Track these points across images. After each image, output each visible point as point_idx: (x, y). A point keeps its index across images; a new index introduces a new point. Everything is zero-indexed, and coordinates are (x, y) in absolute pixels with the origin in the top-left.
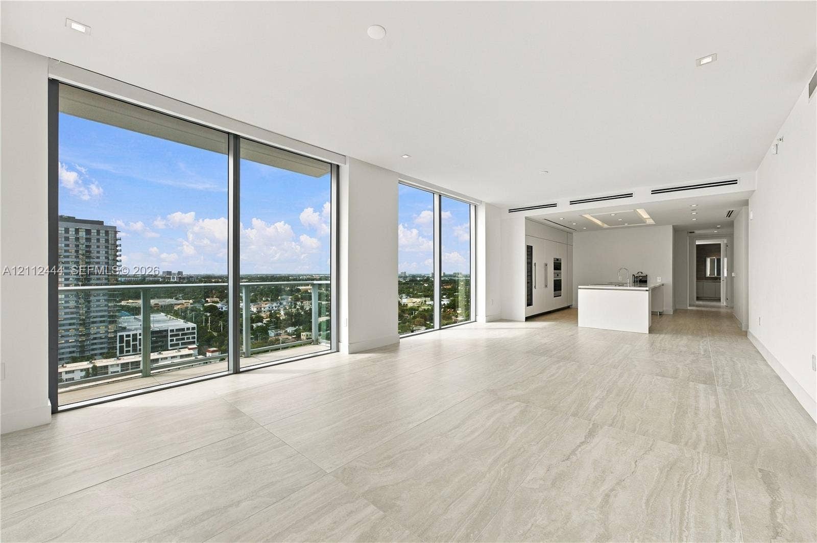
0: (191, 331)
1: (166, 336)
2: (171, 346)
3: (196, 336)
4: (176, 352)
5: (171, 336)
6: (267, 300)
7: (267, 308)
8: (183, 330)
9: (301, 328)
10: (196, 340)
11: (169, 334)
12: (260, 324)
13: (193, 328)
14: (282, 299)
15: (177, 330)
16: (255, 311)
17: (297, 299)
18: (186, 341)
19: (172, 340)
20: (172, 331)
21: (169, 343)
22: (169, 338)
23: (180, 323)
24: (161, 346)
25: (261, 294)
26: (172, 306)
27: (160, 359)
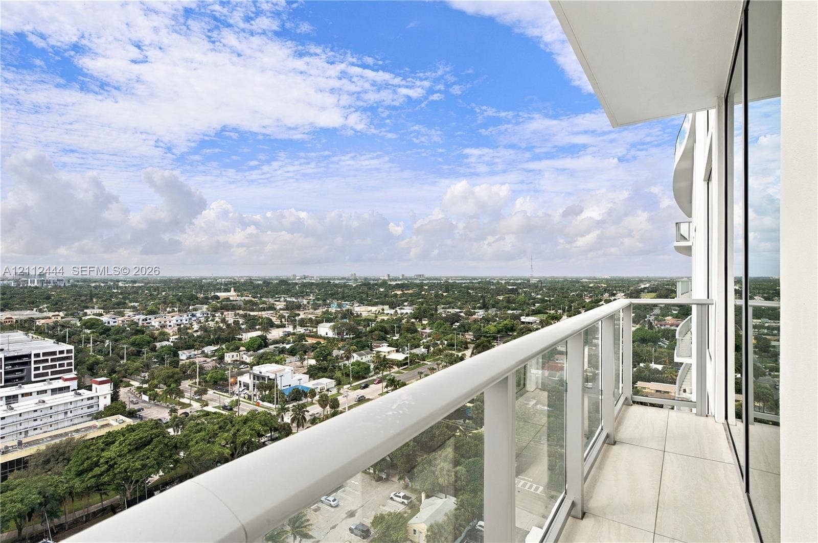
0: (65, 355)
1: (28, 363)
2: (36, 376)
3: (73, 361)
4: (45, 385)
5: (36, 362)
6: (173, 311)
7: (175, 322)
8: (54, 353)
9: (224, 347)
10: (73, 367)
11: (33, 359)
12: (165, 343)
13: (69, 351)
14: (196, 310)
15: (45, 354)
16: (157, 326)
17: (216, 310)
18: (58, 369)
19: (37, 369)
20: (37, 355)
21: (33, 373)
22: (33, 366)
23: (49, 345)
24: (21, 378)
25: (165, 303)
26: (32, 320)
27: (20, 396)
